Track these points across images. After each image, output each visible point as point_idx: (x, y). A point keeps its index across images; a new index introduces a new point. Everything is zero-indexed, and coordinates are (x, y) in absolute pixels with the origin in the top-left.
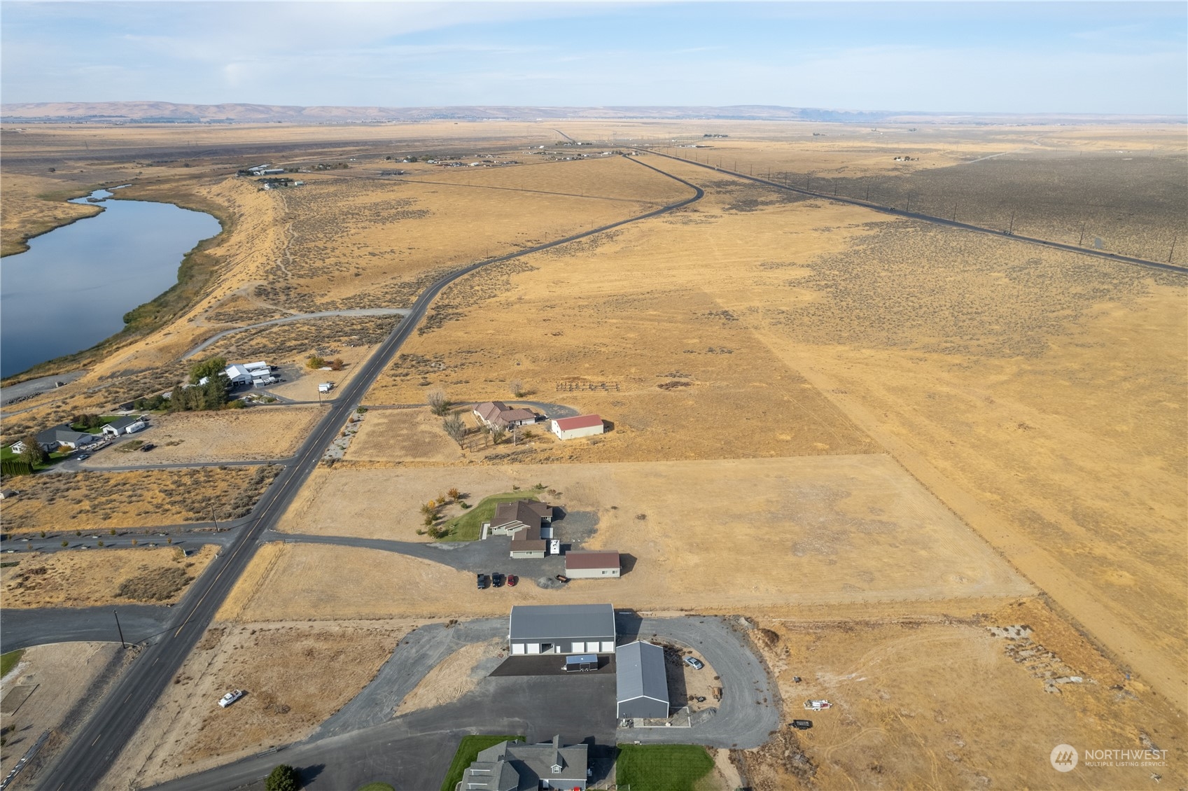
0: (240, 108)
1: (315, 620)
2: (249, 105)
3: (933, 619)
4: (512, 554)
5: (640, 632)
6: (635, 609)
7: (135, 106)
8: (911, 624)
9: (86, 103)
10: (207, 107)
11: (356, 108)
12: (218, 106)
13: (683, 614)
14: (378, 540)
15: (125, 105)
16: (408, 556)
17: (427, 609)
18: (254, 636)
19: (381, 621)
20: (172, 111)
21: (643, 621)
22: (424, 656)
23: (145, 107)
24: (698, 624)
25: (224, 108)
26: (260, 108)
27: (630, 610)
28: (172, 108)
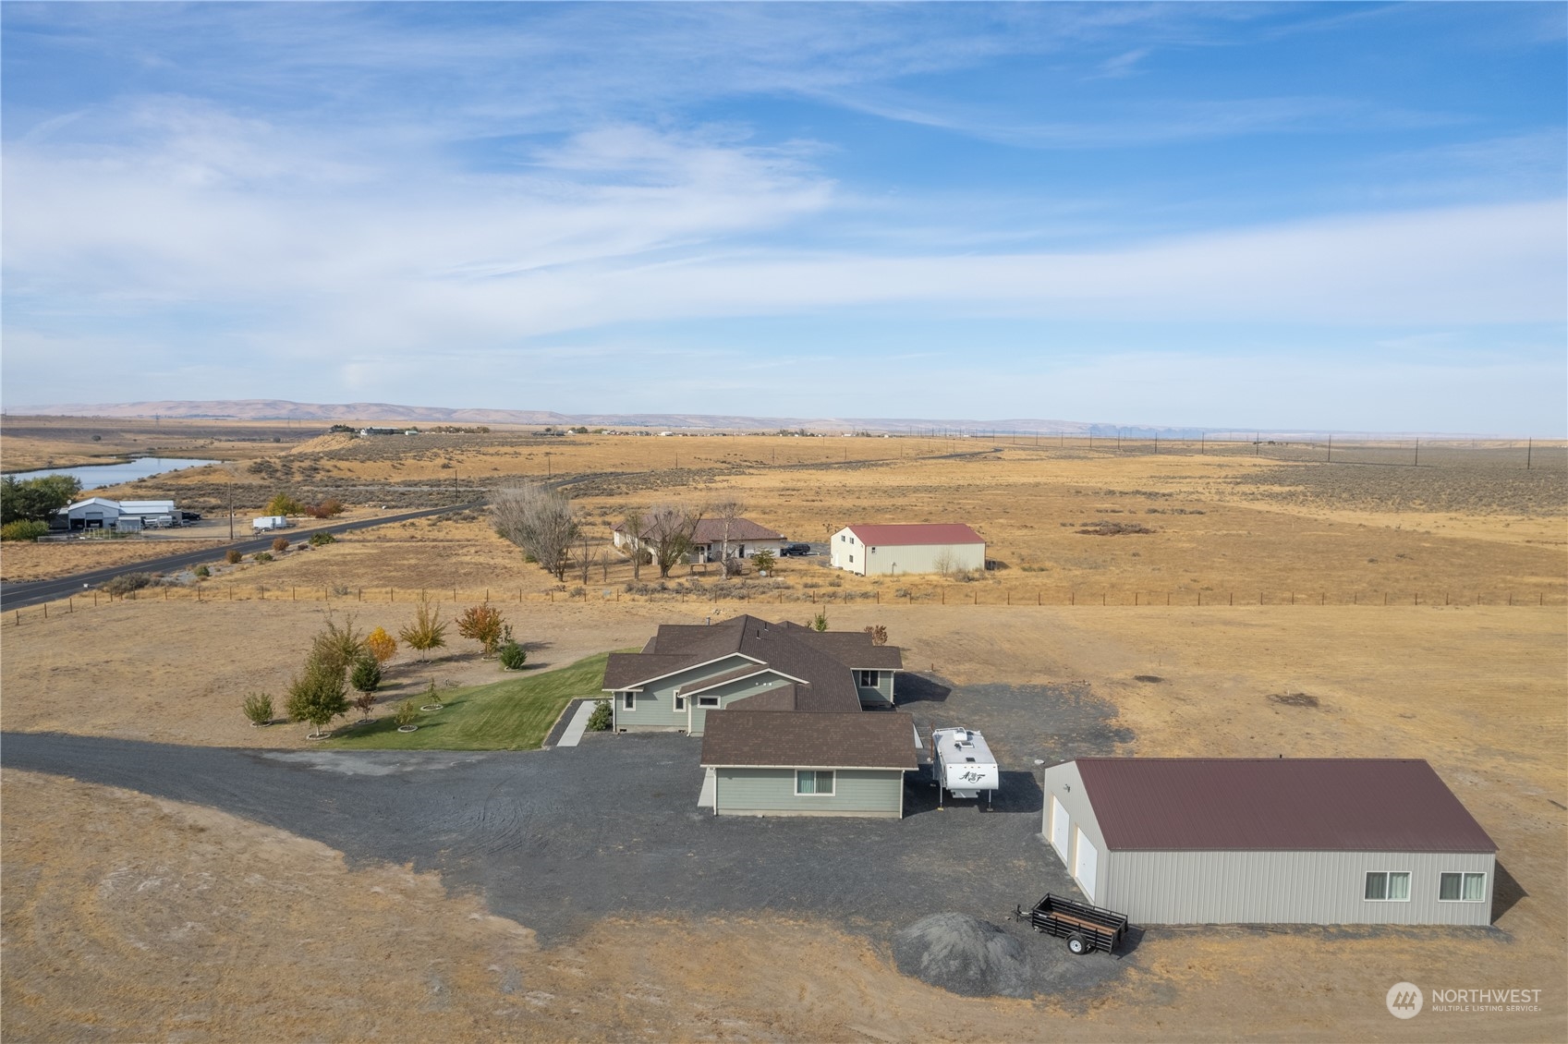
0: (375, 409)
2: (386, 405)
4: (711, 792)
7: (248, 404)
9: (191, 402)
10: (334, 407)
11: (521, 412)
12: (348, 406)
15: (236, 404)
20: (291, 410)
23: (260, 406)
25: (355, 408)
26: (401, 409)
28: (291, 407)
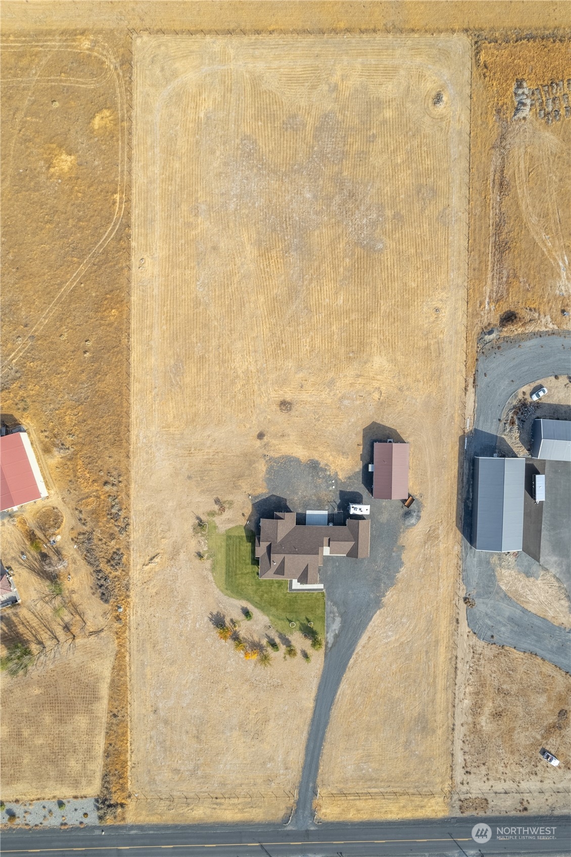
1: (454, 725)
3: (496, 161)
5: (495, 434)
6: (461, 433)
8: (503, 185)
13: (471, 389)
14: (317, 700)
16: (352, 661)
17: (444, 626)
18: (473, 770)
19: (459, 665)
21: (480, 429)
22: (511, 619)
24: (487, 379)
27: (462, 439)
